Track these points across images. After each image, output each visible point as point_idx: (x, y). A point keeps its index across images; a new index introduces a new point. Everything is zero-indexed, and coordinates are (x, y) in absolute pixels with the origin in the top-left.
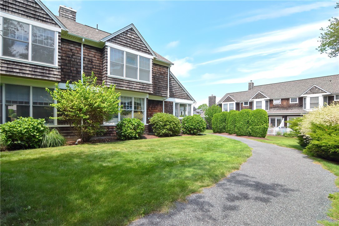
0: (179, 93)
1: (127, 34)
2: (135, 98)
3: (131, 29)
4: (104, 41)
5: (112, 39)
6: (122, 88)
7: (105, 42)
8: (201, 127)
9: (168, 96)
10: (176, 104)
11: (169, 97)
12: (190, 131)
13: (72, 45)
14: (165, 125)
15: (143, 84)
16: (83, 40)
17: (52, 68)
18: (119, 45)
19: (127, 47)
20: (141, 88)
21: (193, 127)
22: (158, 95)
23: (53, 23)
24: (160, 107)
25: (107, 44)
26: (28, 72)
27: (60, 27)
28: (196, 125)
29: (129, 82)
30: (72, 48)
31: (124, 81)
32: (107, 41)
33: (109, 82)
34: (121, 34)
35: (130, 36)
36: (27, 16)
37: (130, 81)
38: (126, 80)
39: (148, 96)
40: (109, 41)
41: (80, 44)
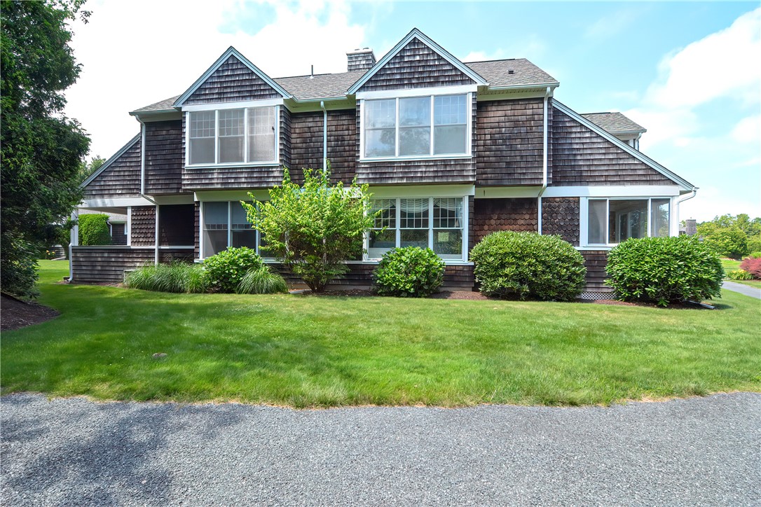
0: (606, 168)
1: (402, 57)
2: (403, 201)
3: (415, 42)
4: (351, 94)
5: (370, 81)
6: (390, 182)
7: (355, 93)
8: (684, 275)
9: (545, 182)
10: (592, 202)
11: (548, 185)
12: (630, 290)
13: (311, 120)
14: (503, 266)
15: (445, 162)
16: (322, 103)
17: (272, 167)
18: (384, 88)
19: (401, 86)
20: (440, 174)
21: (638, 276)
22: (506, 182)
23: (273, 94)
24: (527, 217)
25: (359, 96)
26: (243, 180)
27: (282, 96)
28: (651, 270)
29: (408, 164)
30: (310, 125)
31: (396, 165)
32: (359, 90)
33: (363, 173)
34: (388, 63)
35: (412, 59)
36: (243, 97)
37: (410, 162)
38: (400, 162)
39: (472, 191)
40: (363, 88)
41: (321, 114)
